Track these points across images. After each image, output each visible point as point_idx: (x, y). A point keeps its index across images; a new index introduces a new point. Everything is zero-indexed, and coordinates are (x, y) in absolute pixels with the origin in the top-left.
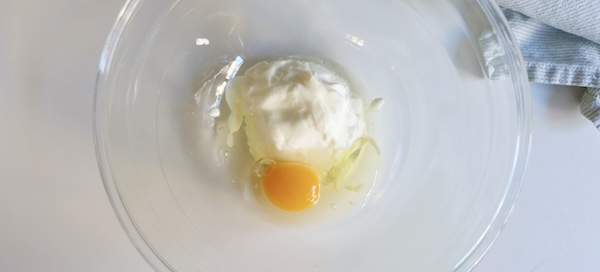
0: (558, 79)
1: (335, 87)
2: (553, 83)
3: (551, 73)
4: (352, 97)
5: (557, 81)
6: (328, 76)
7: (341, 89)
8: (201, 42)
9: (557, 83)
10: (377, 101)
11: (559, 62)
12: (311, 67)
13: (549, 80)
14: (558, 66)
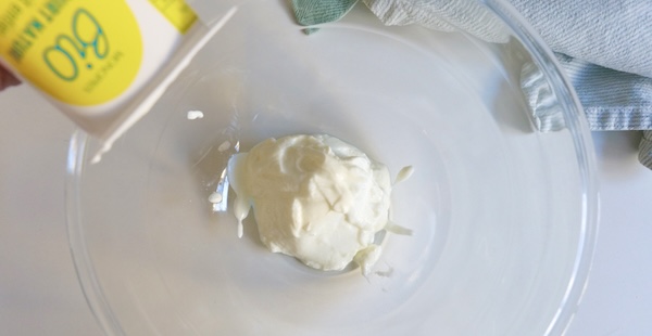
0: (613, 123)
1: (354, 162)
2: (607, 129)
3: (604, 118)
4: (374, 169)
5: (611, 127)
6: (345, 150)
7: (362, 162)
8: (194, 115)
9: (612, 128)
10: (406, 169)
11: (611, 105)
12: (325, 140)
13: (603, 127)
14: (611, 109)
